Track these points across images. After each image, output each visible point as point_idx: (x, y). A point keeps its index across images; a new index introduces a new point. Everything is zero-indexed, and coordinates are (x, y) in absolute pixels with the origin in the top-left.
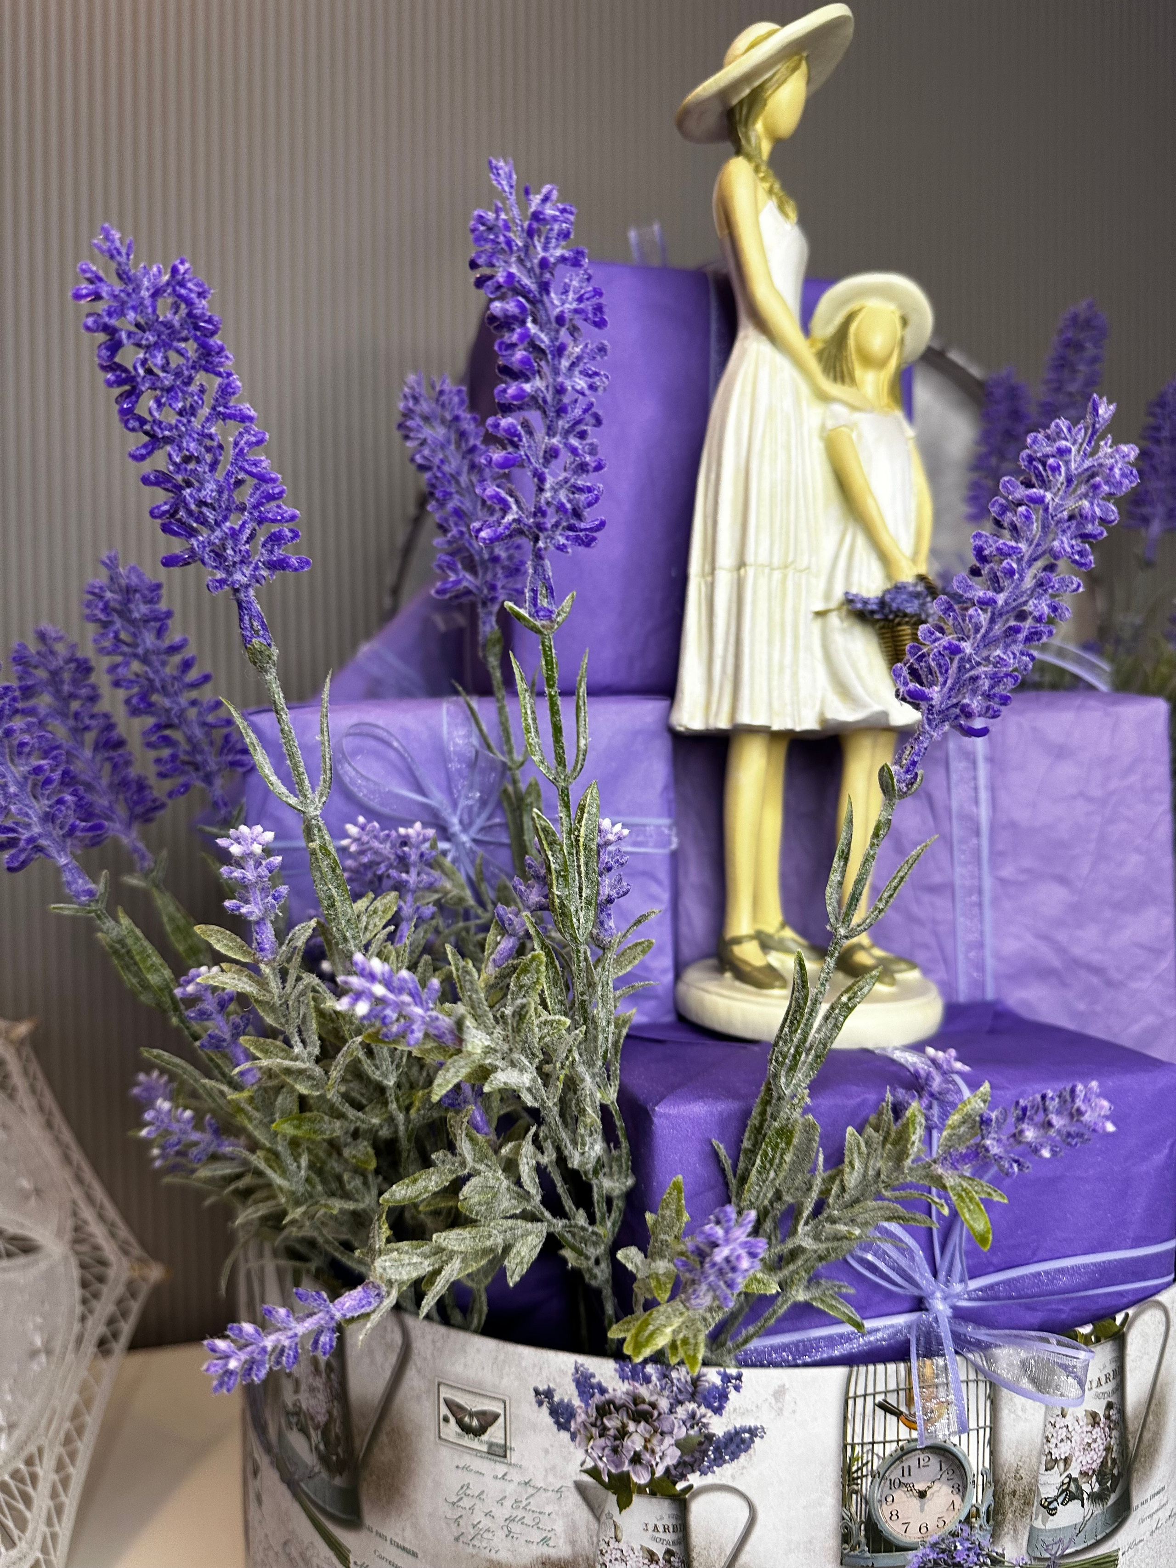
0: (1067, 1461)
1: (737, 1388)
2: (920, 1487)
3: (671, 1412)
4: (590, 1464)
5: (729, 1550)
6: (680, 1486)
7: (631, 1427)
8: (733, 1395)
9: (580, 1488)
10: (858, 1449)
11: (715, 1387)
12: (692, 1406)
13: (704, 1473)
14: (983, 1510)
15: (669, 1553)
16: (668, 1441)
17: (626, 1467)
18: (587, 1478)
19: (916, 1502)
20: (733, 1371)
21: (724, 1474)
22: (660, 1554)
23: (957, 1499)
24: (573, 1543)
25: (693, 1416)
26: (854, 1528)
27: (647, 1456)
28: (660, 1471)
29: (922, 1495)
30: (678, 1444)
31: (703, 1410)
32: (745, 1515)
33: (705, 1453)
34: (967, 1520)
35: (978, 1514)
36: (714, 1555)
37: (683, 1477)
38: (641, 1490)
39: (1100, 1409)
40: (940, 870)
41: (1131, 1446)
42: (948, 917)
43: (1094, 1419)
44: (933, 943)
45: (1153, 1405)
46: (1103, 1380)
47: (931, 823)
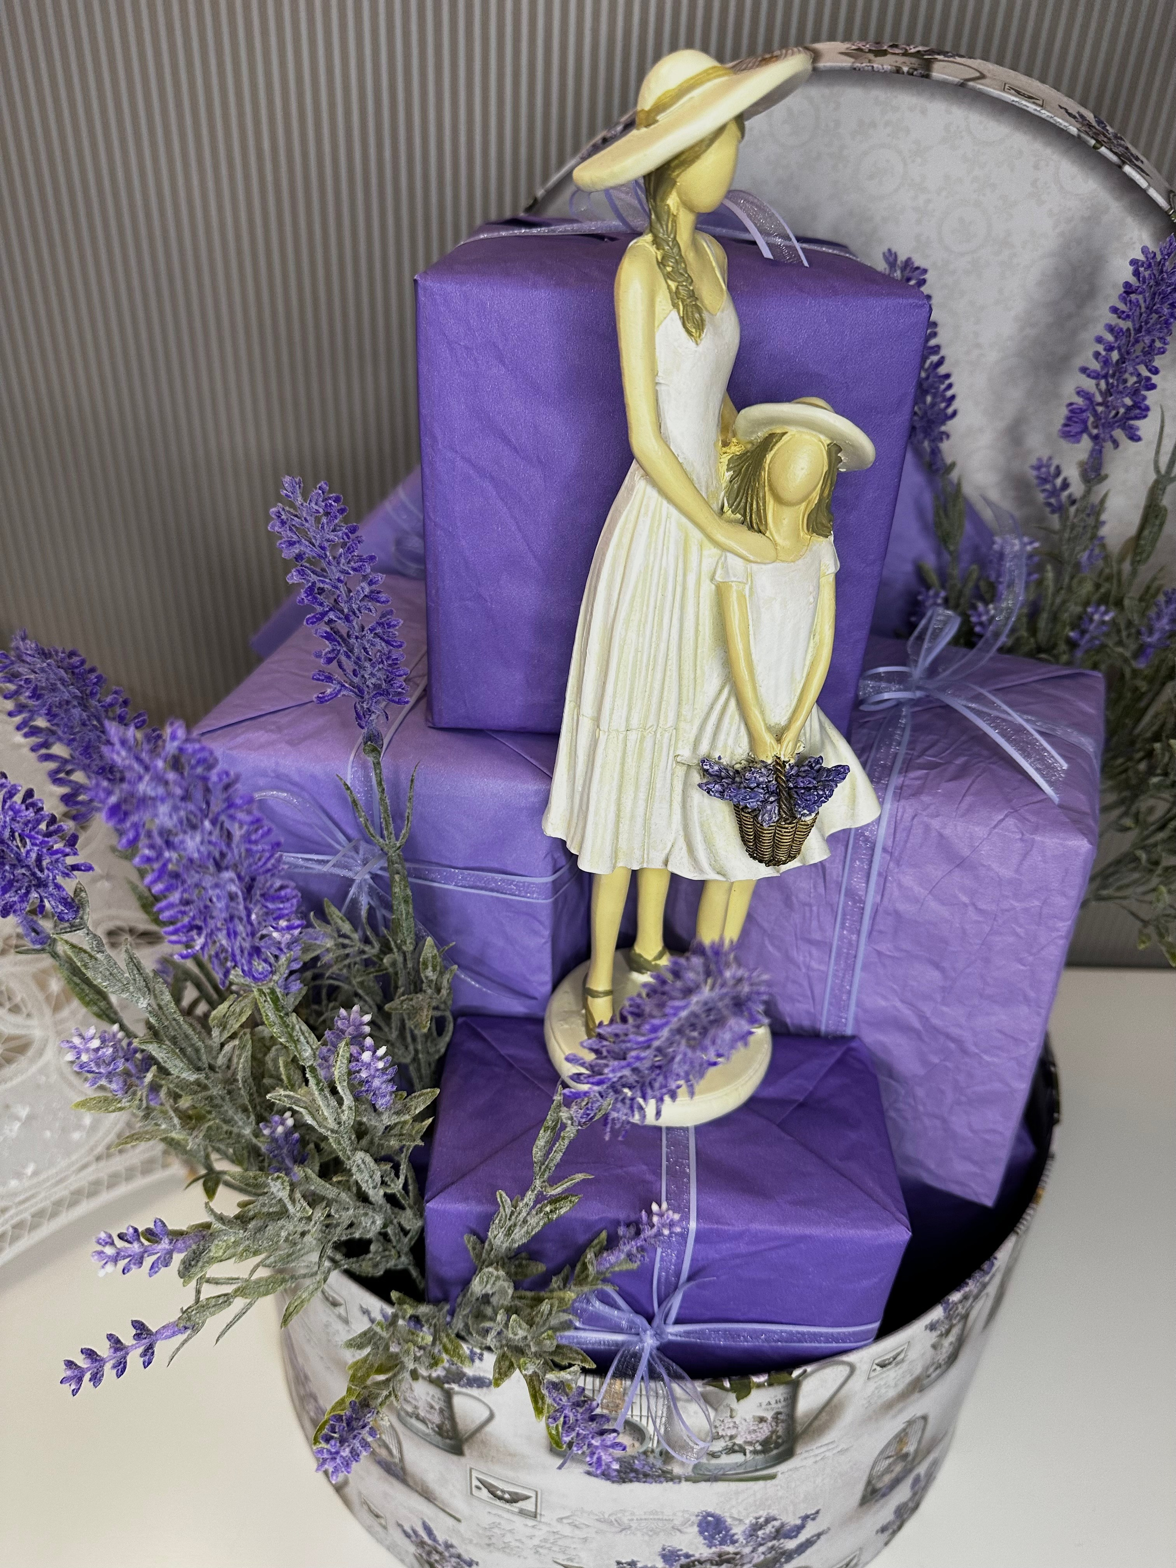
0: (732, 1437)
1: (481, 1359)
5: (478, 1423)
6: (447, 1386)
13: (461, 1387)
14: (657, 1451)
15: (441, 1409)
21: (473, 1392)
22: (437, 1407)
23: (638, 1445)
32: (487, 1413)
33: (461, 1379)
34: (645, 1452)
35: (652, 1452)
36: (468, 1422)
37: (448, 1383)
39: (769, 1415)
40: (822, 929)
41: (799, 1429)
42: (823, 968)
43: (762, 1420)
44: (805, 984)
45: (827, 1409)
46: (773, 1402)
47: (821, 890)
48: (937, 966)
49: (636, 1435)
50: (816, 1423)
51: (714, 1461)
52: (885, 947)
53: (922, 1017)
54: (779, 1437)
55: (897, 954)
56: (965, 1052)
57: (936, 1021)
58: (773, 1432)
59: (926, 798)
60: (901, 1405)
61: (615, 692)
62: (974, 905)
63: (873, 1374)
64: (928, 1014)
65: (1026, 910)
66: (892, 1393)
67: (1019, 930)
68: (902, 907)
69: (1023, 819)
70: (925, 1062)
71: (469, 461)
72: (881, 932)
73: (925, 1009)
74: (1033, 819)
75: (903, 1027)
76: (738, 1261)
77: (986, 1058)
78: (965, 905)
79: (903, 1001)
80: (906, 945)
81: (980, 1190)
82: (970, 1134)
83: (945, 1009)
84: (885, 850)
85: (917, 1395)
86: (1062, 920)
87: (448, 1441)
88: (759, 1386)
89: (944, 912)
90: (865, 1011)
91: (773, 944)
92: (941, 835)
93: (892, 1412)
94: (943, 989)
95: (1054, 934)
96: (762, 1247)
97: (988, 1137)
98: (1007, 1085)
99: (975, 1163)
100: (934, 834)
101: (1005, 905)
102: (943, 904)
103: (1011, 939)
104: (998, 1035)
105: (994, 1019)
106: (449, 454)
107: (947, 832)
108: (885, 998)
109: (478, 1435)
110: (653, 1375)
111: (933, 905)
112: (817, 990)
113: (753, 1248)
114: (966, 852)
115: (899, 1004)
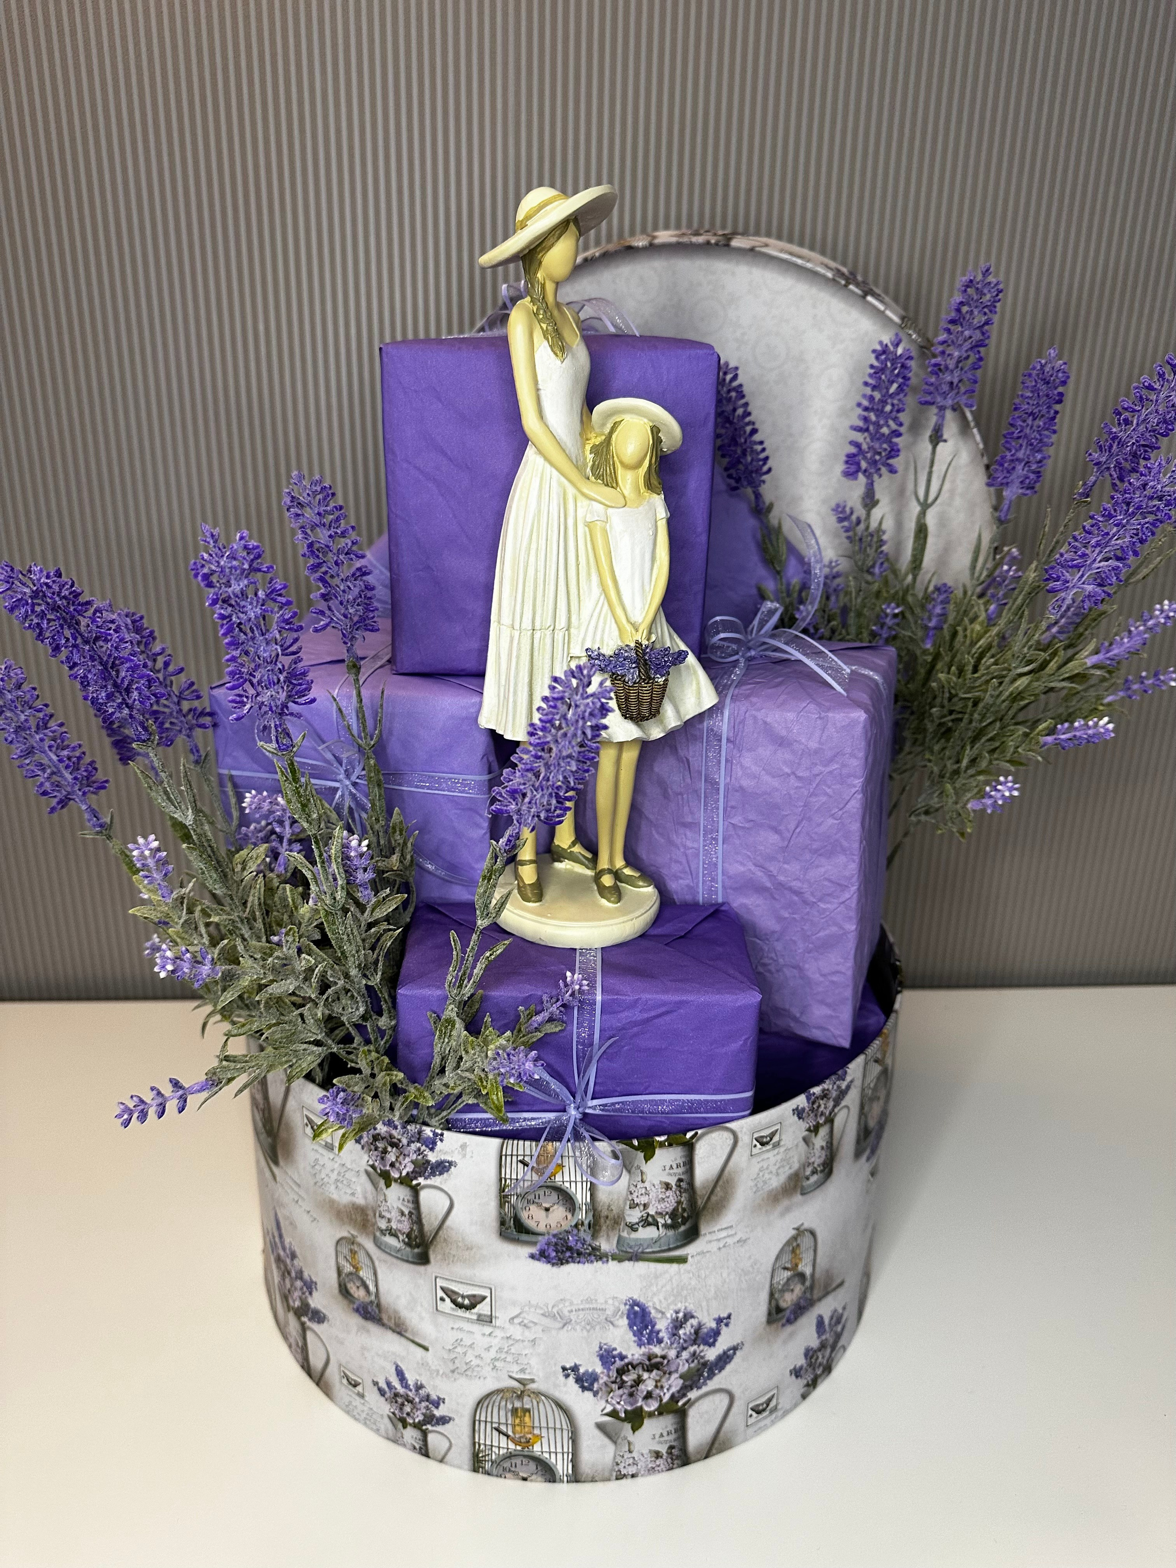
0: (645, 1206)
1: (441, 1140)
2: (547, 1205)
3: (408, 1145)
4: (371, 1163)
5: (440, 1217)
6: (414, 1182)
7: (389, 1149)
8: (439, 1143)
9: (367, 1172)
10: (508, 1181)
11: (429, 1137)
12: (419, 1145)
13: (426, 1178)
14: (586, 1223)
15: (410, 1213)
16: (407, 1160)
17: (388, 1168)
18: (370, 1169)
19: (543, 1213)
20: (439, 1131)
21: (436, 1181)
22: (406, 1212)
23: (569, 1216)
24: (366, 1198)
25: (419, 1149)
26: (507, 1220)
27: (397, 1165)
28: (404, 1173)
29: (547, 1210)
30: (412, 1162)
31: (423, 1148)
32: (448, 1203)
33: (426, 1169)
34: (576, 1226)
35: (582, 1224)
36: (433, 1219)
37: (416, 1178)
38: (396, 1180)
39: (673, 1181)
40: (692, 813)
41: (700, 1202)
42: (695, 845)
43: (668, 1186)
44: (684, 861)
45: (721, 1183)
46: (675, 1166)
47: (688, 781)
48: (776, 830)
49: (568, 1205)
50: (714, 1198)
51: (634, 1235)
52: (737, 820)
53: (771, 876)
54: (684, 1210)
55: (747, 825)
56: (805, 902)
57: (781, 878)
58: (679, 1203)
59: (754, 700)
60: (785, 1202)
61: (523, 601)
62: (794, 773)
63: (755, 1151)
64: (775, 873)
65: (831, 772)
66: (776, 1182)
67: (828, 791)
68: (745, 783)
69: (819, 705)
70: (780, 919)
71: (418, 469)
72: (733, 807)
73: (772, 869)
74: (827, 704)
75: (760, 889)
76: (635, 1029)
77: (822, 905)
78: (789, 775)
79: (756, 865)
80: (751, 816)
81: (837, 1032)
82: (821, 979)
83: (786, 866)
84: (728, 740)
85: (798, 1198)
86: (856, 777)
87: (416, 1250)
88: (661, 1145)
89: (775, 783)
90: (729, 877)
91: (658, 833)
92: (765, 723)
93: (780, 1208)
94: (784, 849)
95: (853, 790)
96: (653, 1013)
97: (835, 978)
98: (841, 928)
99: (828, 1005)
100: (760, 722)
101: (816, 770)
102: (774, 777)
103: (824, 799)
104: (826, 883)
105: (823, 870)
106: (405, 465)
107: (768, 720)
108: (742, 864)
109: (441, 1233)
110: (577, 1137)
111: (766, 778)
112: (693, 867)
113: (646, 1015)
114: (784, 733)
115: (753, 868)
